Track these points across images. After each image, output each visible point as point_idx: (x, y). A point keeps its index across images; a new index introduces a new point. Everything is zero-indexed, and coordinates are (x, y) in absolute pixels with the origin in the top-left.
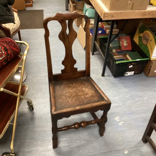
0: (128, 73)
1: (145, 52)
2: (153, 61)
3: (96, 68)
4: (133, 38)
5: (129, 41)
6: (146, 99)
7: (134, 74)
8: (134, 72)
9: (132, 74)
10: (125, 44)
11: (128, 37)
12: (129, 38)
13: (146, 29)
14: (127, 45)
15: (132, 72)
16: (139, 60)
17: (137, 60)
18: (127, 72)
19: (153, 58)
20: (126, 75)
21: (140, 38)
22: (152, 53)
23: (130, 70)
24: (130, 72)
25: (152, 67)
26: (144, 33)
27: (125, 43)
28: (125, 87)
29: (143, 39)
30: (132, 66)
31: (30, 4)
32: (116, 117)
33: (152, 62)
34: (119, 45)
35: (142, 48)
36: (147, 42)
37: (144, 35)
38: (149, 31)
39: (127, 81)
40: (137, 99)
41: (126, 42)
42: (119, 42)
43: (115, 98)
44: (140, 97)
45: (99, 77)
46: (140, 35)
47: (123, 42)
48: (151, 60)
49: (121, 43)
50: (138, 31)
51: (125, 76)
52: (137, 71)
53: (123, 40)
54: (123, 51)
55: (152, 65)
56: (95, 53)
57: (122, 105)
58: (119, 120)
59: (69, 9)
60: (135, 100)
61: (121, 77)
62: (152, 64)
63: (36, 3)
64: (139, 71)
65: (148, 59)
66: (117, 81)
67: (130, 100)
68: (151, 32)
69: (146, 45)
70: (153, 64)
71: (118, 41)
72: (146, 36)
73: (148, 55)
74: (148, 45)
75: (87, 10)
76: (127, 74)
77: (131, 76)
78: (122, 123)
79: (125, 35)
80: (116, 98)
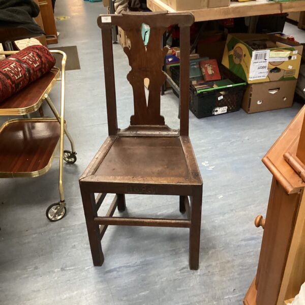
0: (217, 109)
1: (239, 75)
2: (251, 84)
3: (169, 109)
4: (221, 62)
5: (216, 66)
6: (247, 138)
7: (228, 110)
8: (226, 107)
9: (225, 111)
10: (210, 72)
11: (214, 61)
12: (216, 63)
13: (237, 42)
14: (213, 72)
15: (224, 107)
16: (231, 86)
17: (228, 86)
18: (216, 107)
19: (252, 79)
20: (216, 113)
21: (230, 57)
22: (248, 73)
23: (221, 104)
24: (221, 108)
25: (252, 95)
26: (234, 48)
27: (209, 70)
28: (215, 128)
29: (234, 57)
30: (222, 97)
31: (54, 39)
32: (204, 162)
33: (252, 88)
34: (202, 74)
35: (235, 71)
36: (240, 61)
37: (235, 51)
38: (241, 43)
39: (217, 121)
40: (233, 140)
41: (211, 68)
42: (201, 69)
43: (201, 142)
44: (238, 137)
45: (174, 120)
46: (230, 54)
47: (206, 69)
48: (249, 83)
49: (204, 70)
50: (226, 48)
51: (214, 115)
52: (231, 106)
53: (206, 66)
54: (208, 81)
55: (251, 93)
56: (165, 92)
57: (212, 148)
58: (208, 165)
59: (118, 41)
60: (231, 142)
61: (209, 118)
62: (251, 91)
63: (63, 38)
64: (234, 106)
65: (245, 84)
66: (202, 123)
67: (224, 141)
68: (244, 44)
69: (240, 64)
70: (253, 89)
71: (199, 69)
72: (238, 51)
73: (243, 78)
74: (242, 63)
75: (146, 32)
76: (217, 111)
77: (224, 115)
78: (213, 167)
79: (208, 58)
80: (203, 141)
